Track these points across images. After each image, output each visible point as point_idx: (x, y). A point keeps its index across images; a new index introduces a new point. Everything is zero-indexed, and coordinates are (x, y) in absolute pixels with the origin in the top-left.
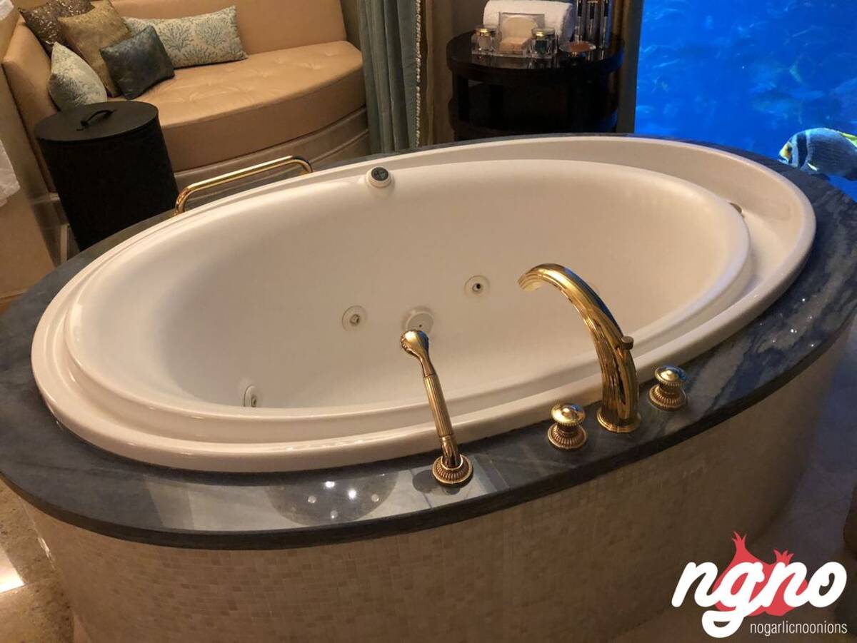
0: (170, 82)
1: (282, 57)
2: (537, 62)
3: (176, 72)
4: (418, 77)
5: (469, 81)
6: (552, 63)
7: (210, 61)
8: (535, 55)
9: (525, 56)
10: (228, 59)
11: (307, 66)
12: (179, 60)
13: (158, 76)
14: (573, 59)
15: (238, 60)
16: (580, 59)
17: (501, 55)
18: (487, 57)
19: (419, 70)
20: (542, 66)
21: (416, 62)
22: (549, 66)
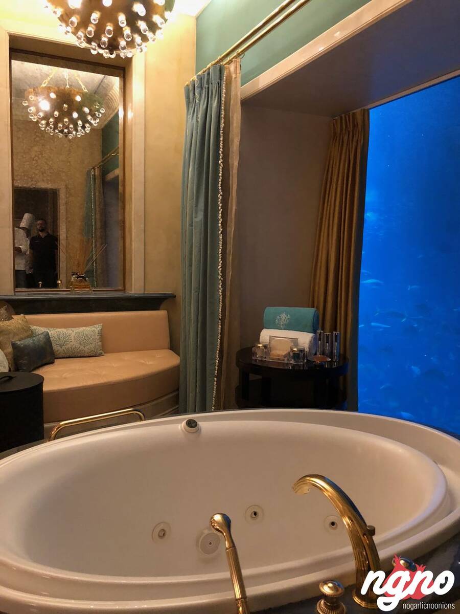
0: (51, 365)
1: (127, 356)
2: (294, 366)
3: (55, 360)
4: (216, 372)
5: (250, 374)
6: (303, 367)
7: (79, 355)
8: (292, 362)
9: (286, 361)
10: (92, 355)
11: (143, 362)
12: (59, 354)
13: (45, 361)
14: (316, 366)
15: (98, 356)
16: (321, 366)
17: (271, 360)
18: (262, 361)
19: (217, 368)
20: (296, 368)
21: (215, 363)
22: (302, 368)
